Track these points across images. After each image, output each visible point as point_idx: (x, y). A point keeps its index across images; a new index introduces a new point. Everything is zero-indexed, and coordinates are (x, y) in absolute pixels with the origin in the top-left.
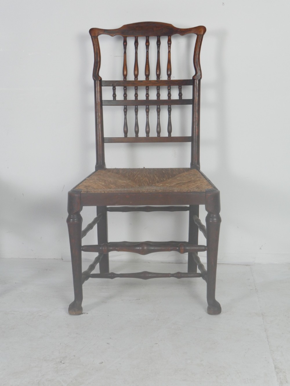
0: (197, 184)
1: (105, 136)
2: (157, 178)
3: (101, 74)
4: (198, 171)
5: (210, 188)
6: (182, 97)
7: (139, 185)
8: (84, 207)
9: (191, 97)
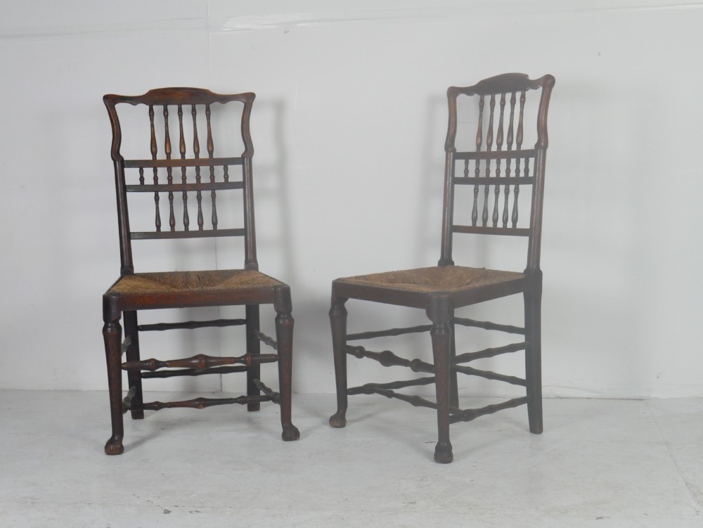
1: (132, 230)
3: (122, 153)
6: (229, 179)
9: (241, 179)
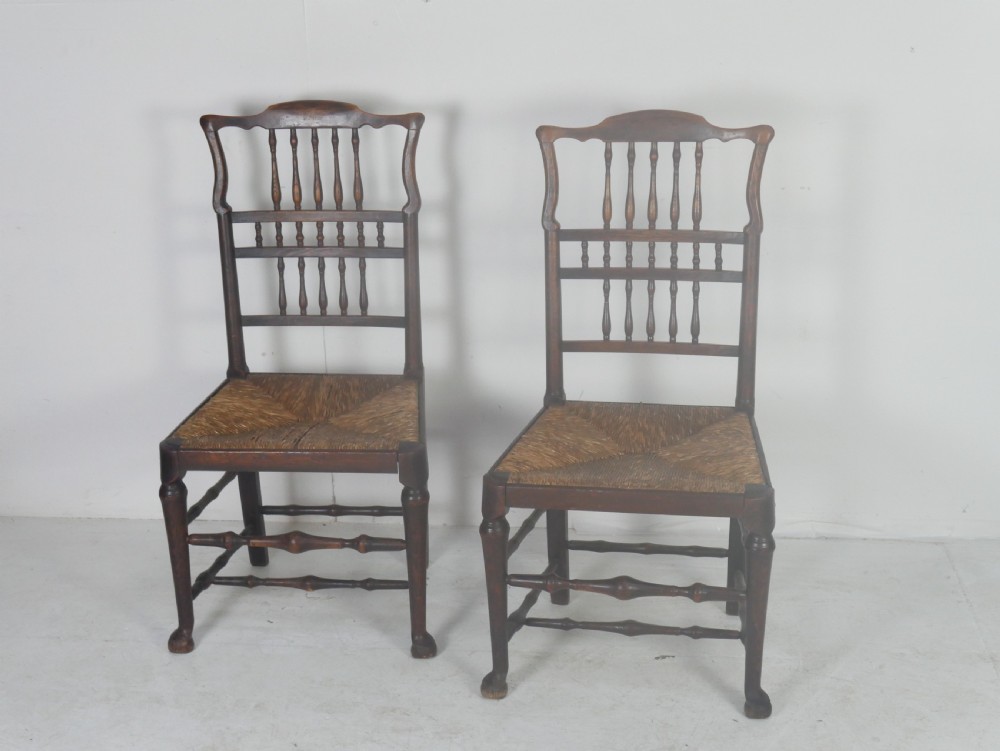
0: (736, 466)
2: (662, 434)
4: (747, 420)
5: (757, 480)
6: (723, 265)
7: (625, 452)
8: (511, 509)
9: (739, 268)
